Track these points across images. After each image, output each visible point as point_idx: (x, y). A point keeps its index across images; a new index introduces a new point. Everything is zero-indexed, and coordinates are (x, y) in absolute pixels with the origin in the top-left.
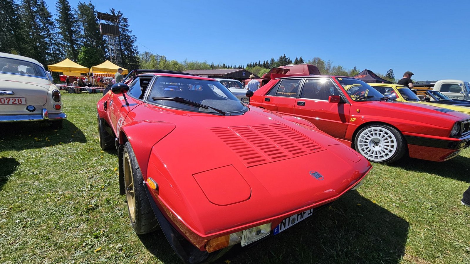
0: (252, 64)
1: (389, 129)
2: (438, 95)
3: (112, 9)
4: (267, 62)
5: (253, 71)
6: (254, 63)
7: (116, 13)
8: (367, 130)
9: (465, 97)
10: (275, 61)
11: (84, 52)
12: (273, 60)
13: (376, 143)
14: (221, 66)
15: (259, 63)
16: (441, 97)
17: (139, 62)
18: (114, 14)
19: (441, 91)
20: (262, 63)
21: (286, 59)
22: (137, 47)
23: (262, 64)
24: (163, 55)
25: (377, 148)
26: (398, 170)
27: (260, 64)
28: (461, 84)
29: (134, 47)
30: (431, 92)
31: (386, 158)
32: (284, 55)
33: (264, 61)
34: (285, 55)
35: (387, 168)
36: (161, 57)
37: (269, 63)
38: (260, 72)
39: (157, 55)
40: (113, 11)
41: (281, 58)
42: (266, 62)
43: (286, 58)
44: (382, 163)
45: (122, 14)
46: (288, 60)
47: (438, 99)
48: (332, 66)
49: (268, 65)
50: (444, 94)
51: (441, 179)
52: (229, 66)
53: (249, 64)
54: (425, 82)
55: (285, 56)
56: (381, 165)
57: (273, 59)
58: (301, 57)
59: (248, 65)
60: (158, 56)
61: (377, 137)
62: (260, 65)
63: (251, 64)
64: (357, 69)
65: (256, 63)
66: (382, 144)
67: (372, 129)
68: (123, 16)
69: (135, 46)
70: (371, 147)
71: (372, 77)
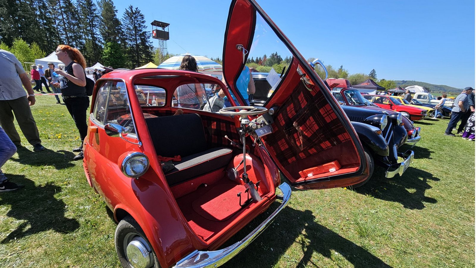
2: (416, 101)
3: (130, 6)
4: (260, 58)
7: (134, 9)
9: (428, 102)
10: (267, 58)
11: (109, 47)
12: (265, 56)
16: (417, 102)
17: (152, 57)
18: (132, 10)
19: (418, 98)
20: (255, 59)
21: (278, 57)
22: (152, 42)
27: (253, 59)
28: (427, 96)
29: (149, 43)
30: (413, 100)
32: (276, 53)
34: (276, 52)
37: (262, 59)
38: (257, 69)
40: (131, 8)
41: (273, 55)
42: (258, 59)
43: (278, 55)
45: (140, 11)
47: (417, 103)
49: (261, 62)
50: (418, 100)
54: (401, 81)
55: (276, 54)
64: (343, 68)
68: (140, 13)
69: (151, 42)
71: (374, 84)
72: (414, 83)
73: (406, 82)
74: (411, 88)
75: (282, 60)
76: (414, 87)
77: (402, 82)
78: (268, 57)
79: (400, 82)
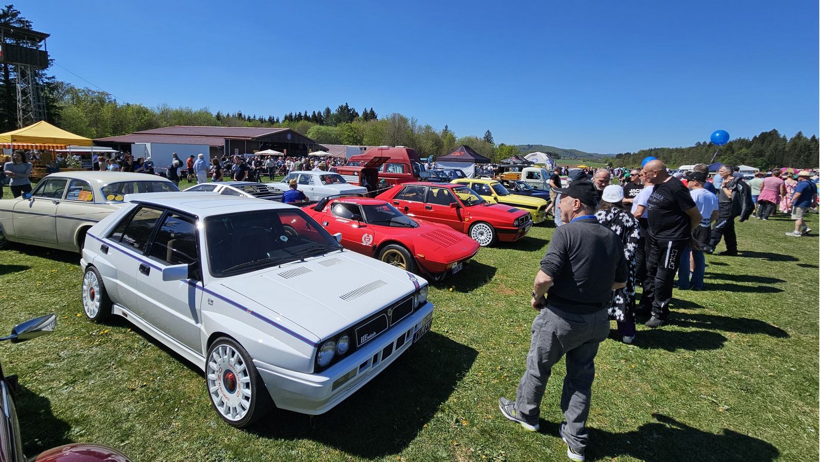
0: (294, 115)
1: (487, 225)
4: (319, 113)
5: (298, 128)
6: (297, 114)
8: (475, 226)
10: (332, 113)
12: (328, 111)
13: (482, 234)
14: (233, 116)
15: (306, 115)
20: (310, 114)
21: (349, 111)
23: (311, 116)
24: (101, 91)
25: (483, 238)
26: (495, 249)
27: (308, 115)
29: (46, 78)
31: (488, 243)
32: (345, 105)
33: (314, 112)
34: (347, 104)
35: (490, 249)
36: (97, 94)
37: (322, 114)
38: (310, 130)
39: (86, 90)
41: (341, 108)
42: (316, 114)
43: (349, 108)
44: (486, 246)
46: (353, 112)
48: (417, 124)
49: (321, 119)
51: (514, 251)
52: (249, 117)
53: (288, 114)
55: (347, 106)
56: (486, 248)
57: (328, 109)
58: (372, 109)
59: (286, 118)
60: (90, 91)
61: (482, 230)
62: (307, 118)
63: (291, 116)
64: (449, 129)
65: (300, 114)
66: (485, 234)
67: (478, 225)
68: (19, 16)
70: (479, 237)
71: (470, 154)
72: (532, 149)
73: (532, 146)
74: (532, 155)
75: (357, 115)
76: (536, 154)
77: (527, 147)
78: (334, 111)
79: (525, 147)
